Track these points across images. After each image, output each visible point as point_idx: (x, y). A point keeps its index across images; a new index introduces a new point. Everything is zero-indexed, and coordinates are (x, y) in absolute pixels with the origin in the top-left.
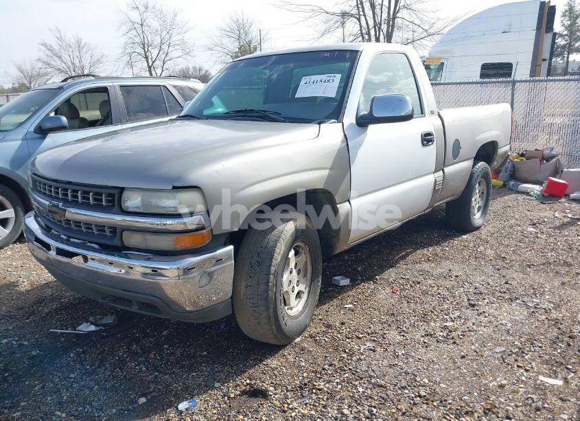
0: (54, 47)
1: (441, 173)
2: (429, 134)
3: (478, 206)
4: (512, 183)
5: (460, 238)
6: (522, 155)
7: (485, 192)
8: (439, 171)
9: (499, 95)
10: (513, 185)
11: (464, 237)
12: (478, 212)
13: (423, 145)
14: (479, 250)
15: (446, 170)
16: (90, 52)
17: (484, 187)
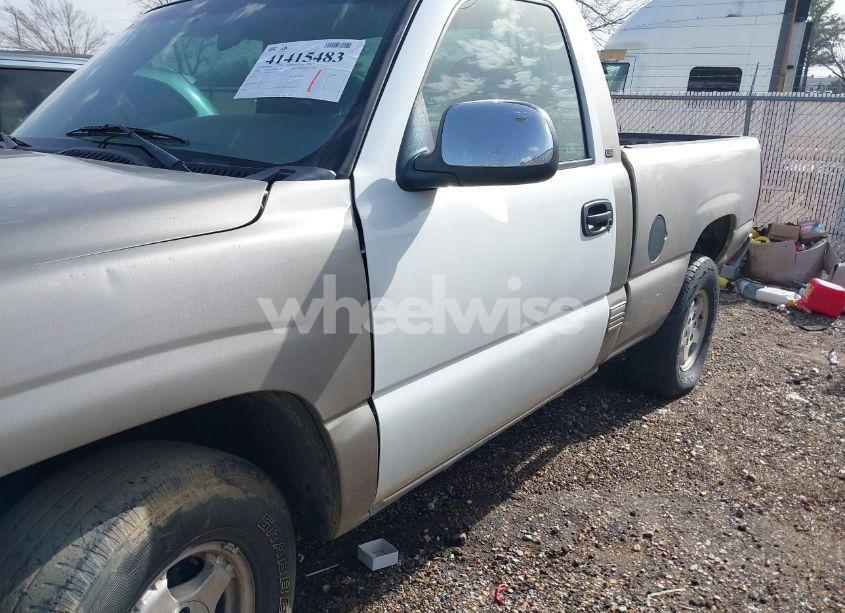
0: (28, 16)
1: (623, 290)
2: (602, 207)
3: (690, 343)
4: (744, 284)
5: (652, 416)
6: (763, 232)
7: (705, 315)
8: (618, 288)
9: (723, 120)
10: (746, 287)
11: (662, 411)
12: (690, 354)
13: (586, 233)
14: (694, 453)
15: (634, 284)
16: (86, 26)
17: (704, 304)
